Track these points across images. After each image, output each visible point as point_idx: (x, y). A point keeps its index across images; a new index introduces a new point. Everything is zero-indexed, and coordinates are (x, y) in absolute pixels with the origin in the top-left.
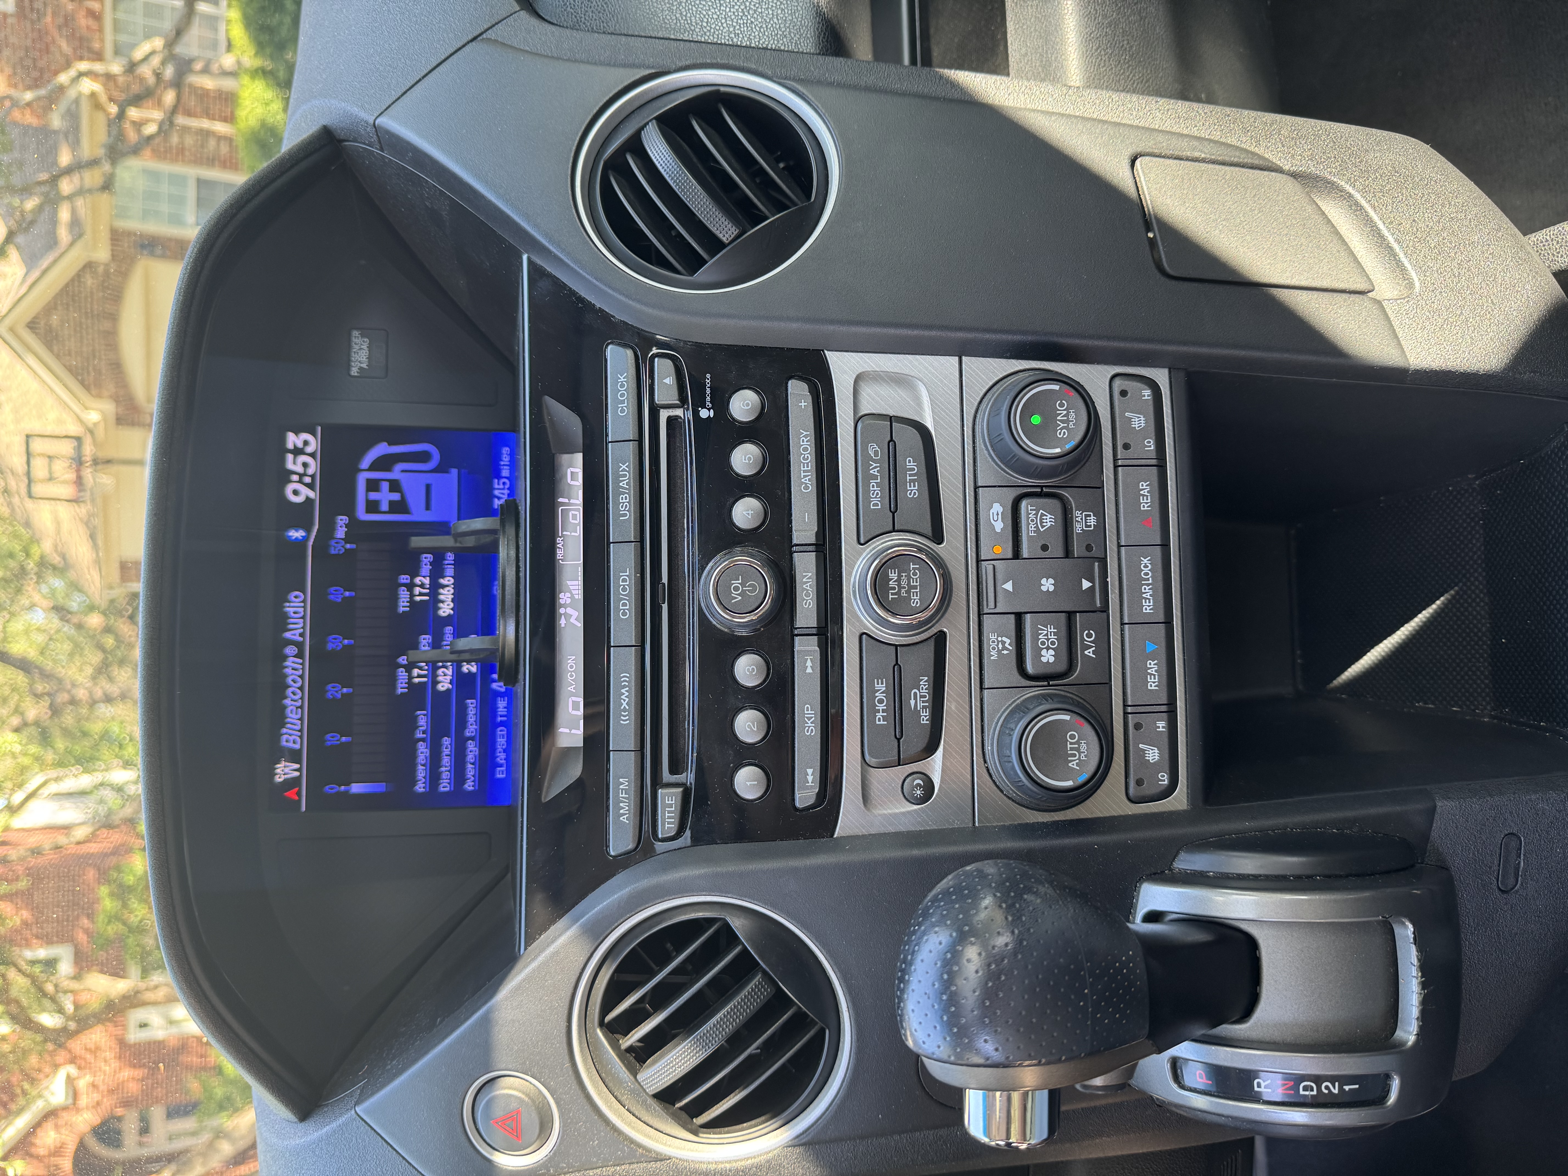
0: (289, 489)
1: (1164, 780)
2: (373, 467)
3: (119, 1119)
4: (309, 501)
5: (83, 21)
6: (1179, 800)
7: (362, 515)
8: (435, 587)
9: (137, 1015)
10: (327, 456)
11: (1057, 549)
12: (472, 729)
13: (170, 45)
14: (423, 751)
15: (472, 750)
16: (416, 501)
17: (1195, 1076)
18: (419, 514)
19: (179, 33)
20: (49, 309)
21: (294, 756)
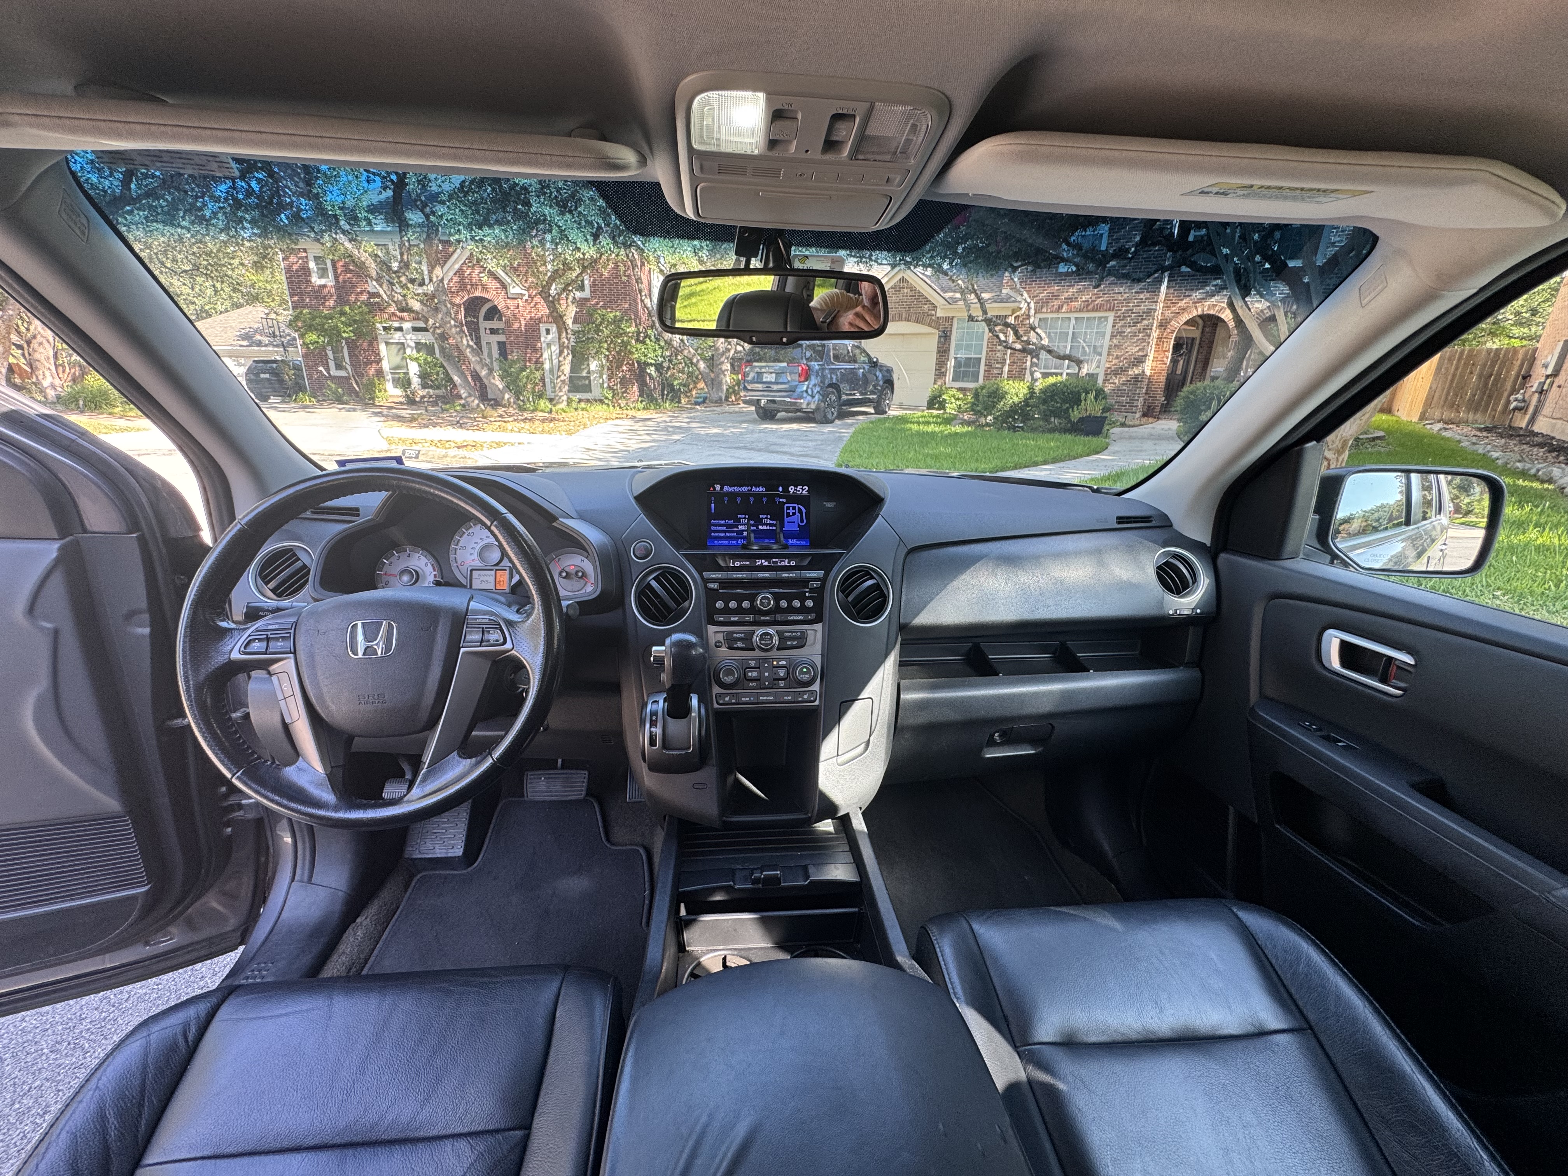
1: (721, 702)
2: (799, 508)
3: (500, 319)
5: (1056, 303)
6: (716, 706)
7: (786, 506)
8: (767, 524)
9: (554, 329)
10: (802, 496)
11: (775, 677)
12: (728, 534)
13: (1043, 347)
14: (722, 522)
15: (723, 535)
16: (790, 519)
17: (655, 707)
18: (786, 520)
19: (1050, 352)
20: (912, 288)
21: (722, 489)
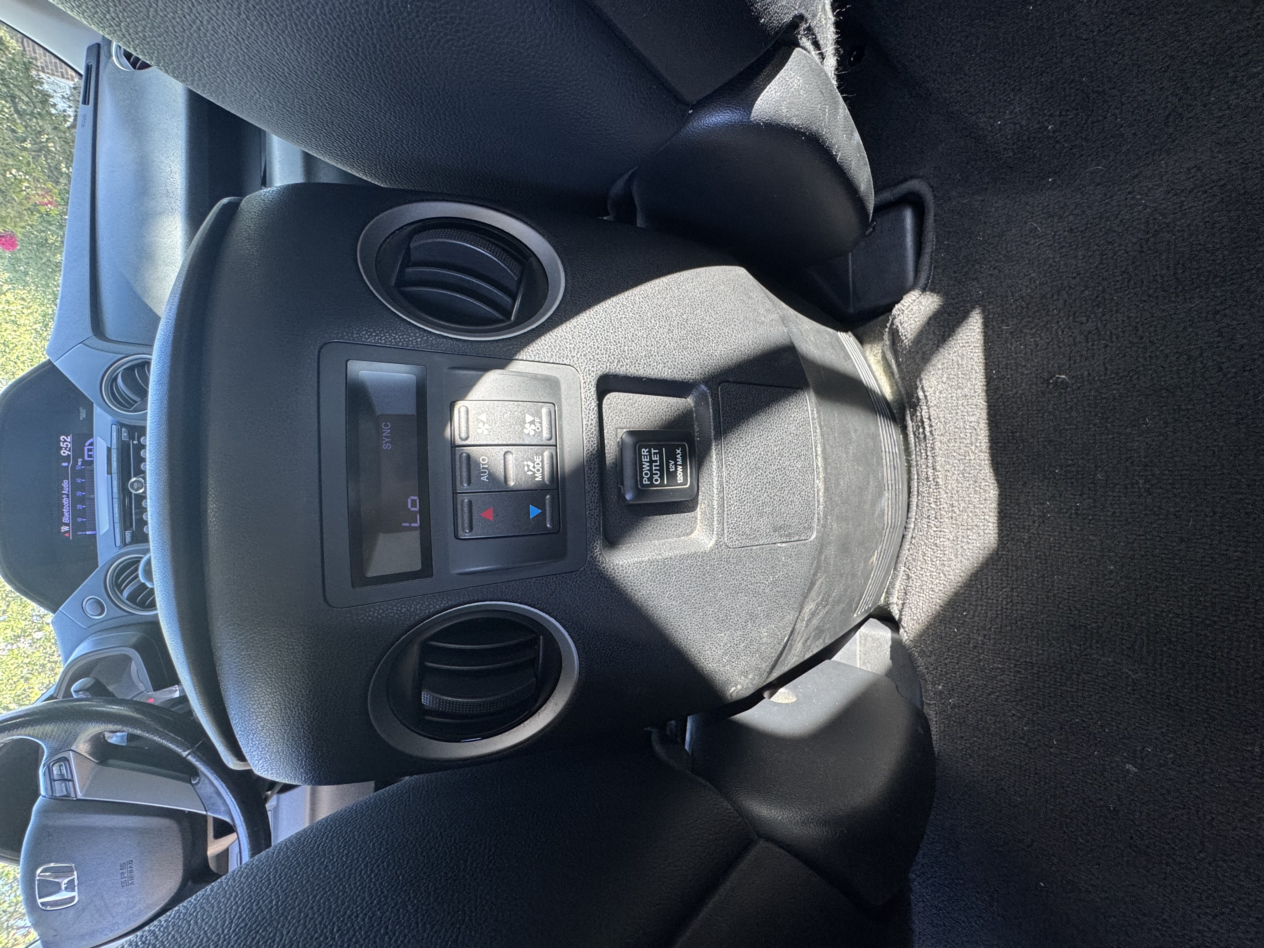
0: (62, 452)
2: (89, 445)
4: (68, 455)
7: (86, 458)
10: (73, 442)
21: (67, 525)
